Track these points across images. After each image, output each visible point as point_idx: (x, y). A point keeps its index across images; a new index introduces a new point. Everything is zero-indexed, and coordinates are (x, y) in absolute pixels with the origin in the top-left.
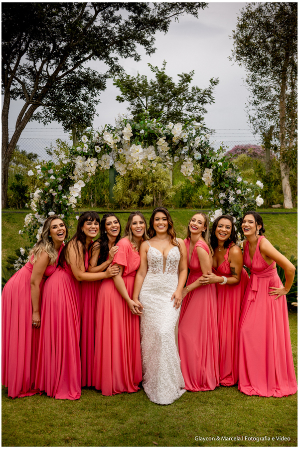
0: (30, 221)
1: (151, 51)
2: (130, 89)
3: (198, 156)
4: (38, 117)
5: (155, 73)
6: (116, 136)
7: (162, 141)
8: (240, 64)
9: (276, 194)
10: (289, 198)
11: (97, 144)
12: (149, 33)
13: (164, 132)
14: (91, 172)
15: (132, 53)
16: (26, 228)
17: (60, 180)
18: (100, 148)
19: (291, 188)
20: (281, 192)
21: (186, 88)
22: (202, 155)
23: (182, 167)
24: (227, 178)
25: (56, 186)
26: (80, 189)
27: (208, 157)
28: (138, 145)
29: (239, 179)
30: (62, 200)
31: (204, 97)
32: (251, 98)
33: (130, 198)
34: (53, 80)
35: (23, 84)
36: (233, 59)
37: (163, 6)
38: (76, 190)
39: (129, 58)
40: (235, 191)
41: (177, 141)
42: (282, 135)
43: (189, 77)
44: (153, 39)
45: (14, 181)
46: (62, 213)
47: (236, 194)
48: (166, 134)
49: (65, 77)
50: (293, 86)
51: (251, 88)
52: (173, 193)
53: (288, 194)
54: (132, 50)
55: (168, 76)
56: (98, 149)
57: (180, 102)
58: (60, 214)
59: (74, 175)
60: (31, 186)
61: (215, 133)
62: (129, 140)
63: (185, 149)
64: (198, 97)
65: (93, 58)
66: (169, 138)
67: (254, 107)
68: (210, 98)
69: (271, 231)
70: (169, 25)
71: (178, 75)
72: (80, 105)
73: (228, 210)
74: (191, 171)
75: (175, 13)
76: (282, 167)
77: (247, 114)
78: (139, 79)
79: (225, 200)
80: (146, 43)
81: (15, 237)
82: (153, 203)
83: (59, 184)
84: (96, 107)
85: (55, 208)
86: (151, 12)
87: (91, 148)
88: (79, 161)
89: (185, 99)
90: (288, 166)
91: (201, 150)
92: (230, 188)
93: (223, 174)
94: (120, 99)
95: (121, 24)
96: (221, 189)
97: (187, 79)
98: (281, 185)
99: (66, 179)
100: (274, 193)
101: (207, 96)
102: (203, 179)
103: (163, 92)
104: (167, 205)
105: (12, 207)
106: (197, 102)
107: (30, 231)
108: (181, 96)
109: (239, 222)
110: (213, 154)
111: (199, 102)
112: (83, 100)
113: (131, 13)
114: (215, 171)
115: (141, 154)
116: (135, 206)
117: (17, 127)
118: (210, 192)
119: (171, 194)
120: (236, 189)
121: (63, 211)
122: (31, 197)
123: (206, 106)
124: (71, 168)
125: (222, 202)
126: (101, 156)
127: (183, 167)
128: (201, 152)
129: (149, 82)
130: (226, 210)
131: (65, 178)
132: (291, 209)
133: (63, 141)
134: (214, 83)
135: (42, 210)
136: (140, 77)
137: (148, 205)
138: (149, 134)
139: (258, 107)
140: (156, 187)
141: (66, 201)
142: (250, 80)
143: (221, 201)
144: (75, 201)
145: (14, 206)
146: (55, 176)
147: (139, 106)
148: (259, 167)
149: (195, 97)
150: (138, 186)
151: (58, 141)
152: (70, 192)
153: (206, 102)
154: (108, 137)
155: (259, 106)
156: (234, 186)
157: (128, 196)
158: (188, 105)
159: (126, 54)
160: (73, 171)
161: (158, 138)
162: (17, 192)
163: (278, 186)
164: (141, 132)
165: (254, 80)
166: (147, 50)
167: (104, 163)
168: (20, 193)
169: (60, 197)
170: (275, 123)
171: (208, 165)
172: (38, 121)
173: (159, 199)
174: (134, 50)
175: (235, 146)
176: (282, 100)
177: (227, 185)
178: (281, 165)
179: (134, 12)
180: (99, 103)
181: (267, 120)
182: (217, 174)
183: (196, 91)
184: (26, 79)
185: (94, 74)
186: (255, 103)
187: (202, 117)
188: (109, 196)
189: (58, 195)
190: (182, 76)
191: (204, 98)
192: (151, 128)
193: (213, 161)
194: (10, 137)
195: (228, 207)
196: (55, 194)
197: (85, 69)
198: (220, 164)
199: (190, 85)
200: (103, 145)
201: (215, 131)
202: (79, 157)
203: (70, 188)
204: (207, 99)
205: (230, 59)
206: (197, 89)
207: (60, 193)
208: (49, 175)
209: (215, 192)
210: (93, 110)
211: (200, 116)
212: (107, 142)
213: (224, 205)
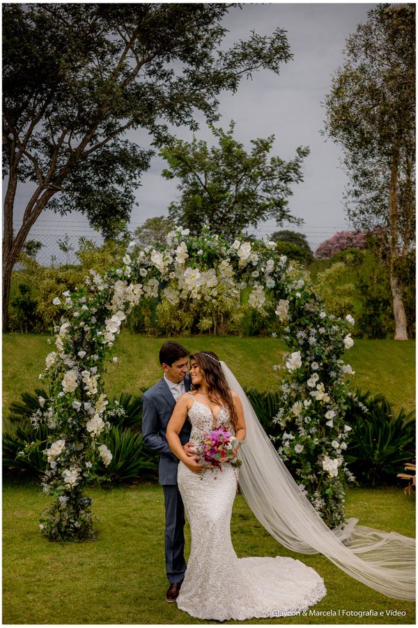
0: (53, 362)
1: (213, 119)
2: (182, 162)
3: (271, 283)
4: (54, 205)
5: (219, 138)
6: (167, 257)
7: (225, 264)
8: (336, 141)
9: (385, 319)
10: (402, 326)
11: (142, 265)
12: (211, 93)
13: (228, 252)
14: (134, 302)
15: (186, 120)
16: (48, 371)
17: (94, 310)
18: (146, 271)
19: (406, 311)
20: (392, 317)
21: (262, 159)
22: (276, 281)
23: (250, 297)
24: (308, 312)
25: (89, 319)
26: (119, 323)
27: (283, 285)
28: (195, 268)
29: (323, 315)
30: (96, 337)
31: (290, 172)
32: (351, 186)
33: (181, 321)
34: (77, 157)
35: (34, 160)
36: (325, 134)
37: (231, 56)
38: (114, 323)
39: (182, 126)
40: (317, 329)
41: (245, 265)
42: (393, 238)
43: (267, 144)
44: (216, 103)
45: (18, 294)
46: (95, 353)
47: (318, 332)
48: (230, 255)
49: (95, 153)
50: (409, 171)
51: (352, 172)
52: (241, 315)
53: (402, 320)
54: (188, 115)
55: (237, 141)
56: (143, 272)
57: (253, 179)
58: (93, 354)
59: (111, 304)
60: (43, 303)
61: (303, 223)
62: (184, 262)
63: (255, 274)
64: (280, 173)
65: (133, 127)
66: (234, 259)
67: (355, 198)
68: (297, 174)
69: (376, 372)
70: (238, 82)
71: (252, 141)
72: (114, 190)
73: (308, 352)
74: (262, 302)
75: (248, 67)
76: (393, 282)
77: (344, 207)
78: (195, 146)
79: (304, 340)
80: (206, 108)
81: (20, 374)
82: (212, 329)
83: (92, 315)
84: (135, 193)
85: (87, 346)
86: (214, 63)
87: (136, 270)
88: (119, 287)
89: (260, 174)
90: (401, 282)
91: (275, 275)
92: (312, 325)
93: (302, 307)
94: (168, 175)
95: (172, 81)
96: (300, 325)
97: (264, 146)
98: (392, 308)
99: (102, 309)
100: (382, 317)
101: (292, 171)
102: (276, 312)
103: (230, 165)
104: (233, 331)
105: (14, 331)
106: (278, 179)
107: (54, 375)
108: (254, 170)
109: (322, 369)
110: (290, 282)
111: (281, 179)
112: (116, 182)
113: (186, 65)
114: (292, 303)
115: (198, 280)
116: (187, 333)
117: (25, 220)
118: (285, 329)
119: (237, 317)
120: (318, 326)
121: (97, 351)
122: (55, 331)
123: (291, 186)
124: (109, 296)
125: (301, 342)
126: (147, 281)
127: (252, 296)
128: (275, 279)
129: (209, 151)
130: (306, 353)
131: (100, 307)
132: (405, 340)
133: (89, 239)
134: (303, 153)
135: (70, 349)
136: (196, 143)
137: (206, 332)
138: (209, 254)
139: (360, 198)
140: (217, 306)
141: (102, 338)
142: (349, 161)
143: (299, 342)
144: (113, 338)
145: (17, 329)
146: (88, 306)
147: (195, 184)
148: (362, 282)
149: (275, 173)
150: (191, 304)
151: (82, 239)
152: (106, 325)
153: (291, 180)
154: (157, 258)
155: (362, 197)
156: (317, 322)
157: (177, 318)
158: (264, 184)
159: (178, 121)
160: (111, 299)
161: (221, 259)
162: (22, 310)
163: (388, 308)
164: (198, 253)
165: (355, 162)
166: (208, 116)
167: (150, 289)
168: (26, 312)
169: (93, 333)
170: (384, 220)
171: (283, 295)
172: (53, 210)
173: (220, 323)
174: (189, 115)
175: (338, 233)
176: (392, 191)
177: (307, 322)
178: (391, 280)
179: (191, 63)
180: (140, 187)
181: (373, 215)
182: (294, 307)
183: (277, 163)
184: (39, 154)
185: (134, 148)
186: (356, 194)
187: (285, 200)
188: (151, 318)
189: (91, 330)
190: (256, 143)
191: (288, 174)
192: (211, 247)
193: (290, 290)
194: (15, 234)
195: (308, 349)
196: (87, 328)
197: (122, 141)
198: (298, 295)
199: (269, 156)
200: (150, 267)
201: (304, 221)
202: (119, 281)
203: (106, 321)
204: (292, 175)
205: (322, 133)
206: (279, 160)
207: (93, 327)
208: (80, 305)
209: (292, 329)
210: (130, 197)
211: (282, 199)
212: (156, 264)
213: (303, 346)
